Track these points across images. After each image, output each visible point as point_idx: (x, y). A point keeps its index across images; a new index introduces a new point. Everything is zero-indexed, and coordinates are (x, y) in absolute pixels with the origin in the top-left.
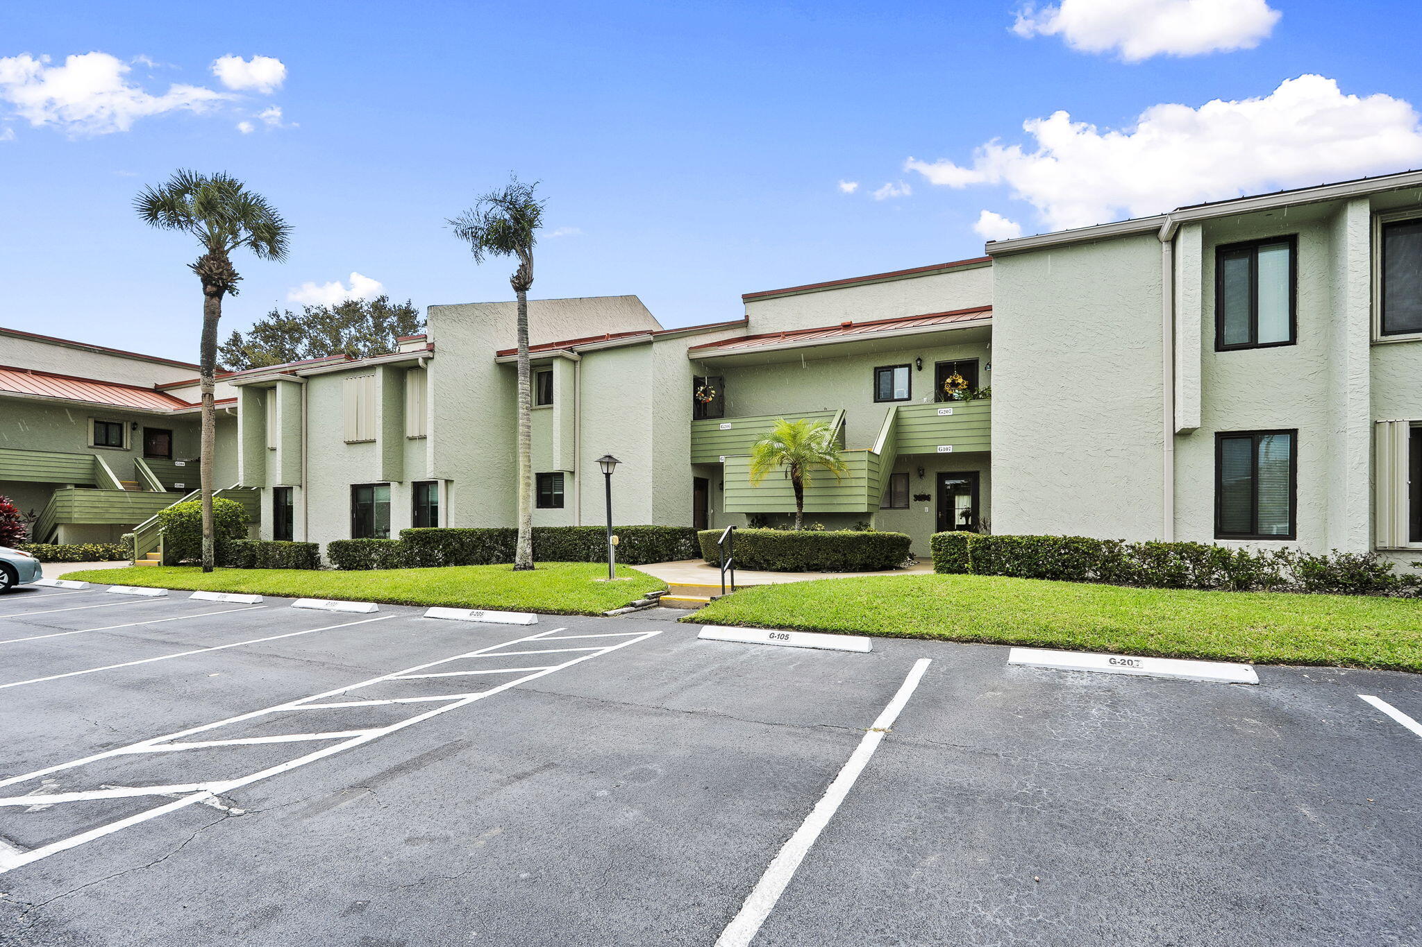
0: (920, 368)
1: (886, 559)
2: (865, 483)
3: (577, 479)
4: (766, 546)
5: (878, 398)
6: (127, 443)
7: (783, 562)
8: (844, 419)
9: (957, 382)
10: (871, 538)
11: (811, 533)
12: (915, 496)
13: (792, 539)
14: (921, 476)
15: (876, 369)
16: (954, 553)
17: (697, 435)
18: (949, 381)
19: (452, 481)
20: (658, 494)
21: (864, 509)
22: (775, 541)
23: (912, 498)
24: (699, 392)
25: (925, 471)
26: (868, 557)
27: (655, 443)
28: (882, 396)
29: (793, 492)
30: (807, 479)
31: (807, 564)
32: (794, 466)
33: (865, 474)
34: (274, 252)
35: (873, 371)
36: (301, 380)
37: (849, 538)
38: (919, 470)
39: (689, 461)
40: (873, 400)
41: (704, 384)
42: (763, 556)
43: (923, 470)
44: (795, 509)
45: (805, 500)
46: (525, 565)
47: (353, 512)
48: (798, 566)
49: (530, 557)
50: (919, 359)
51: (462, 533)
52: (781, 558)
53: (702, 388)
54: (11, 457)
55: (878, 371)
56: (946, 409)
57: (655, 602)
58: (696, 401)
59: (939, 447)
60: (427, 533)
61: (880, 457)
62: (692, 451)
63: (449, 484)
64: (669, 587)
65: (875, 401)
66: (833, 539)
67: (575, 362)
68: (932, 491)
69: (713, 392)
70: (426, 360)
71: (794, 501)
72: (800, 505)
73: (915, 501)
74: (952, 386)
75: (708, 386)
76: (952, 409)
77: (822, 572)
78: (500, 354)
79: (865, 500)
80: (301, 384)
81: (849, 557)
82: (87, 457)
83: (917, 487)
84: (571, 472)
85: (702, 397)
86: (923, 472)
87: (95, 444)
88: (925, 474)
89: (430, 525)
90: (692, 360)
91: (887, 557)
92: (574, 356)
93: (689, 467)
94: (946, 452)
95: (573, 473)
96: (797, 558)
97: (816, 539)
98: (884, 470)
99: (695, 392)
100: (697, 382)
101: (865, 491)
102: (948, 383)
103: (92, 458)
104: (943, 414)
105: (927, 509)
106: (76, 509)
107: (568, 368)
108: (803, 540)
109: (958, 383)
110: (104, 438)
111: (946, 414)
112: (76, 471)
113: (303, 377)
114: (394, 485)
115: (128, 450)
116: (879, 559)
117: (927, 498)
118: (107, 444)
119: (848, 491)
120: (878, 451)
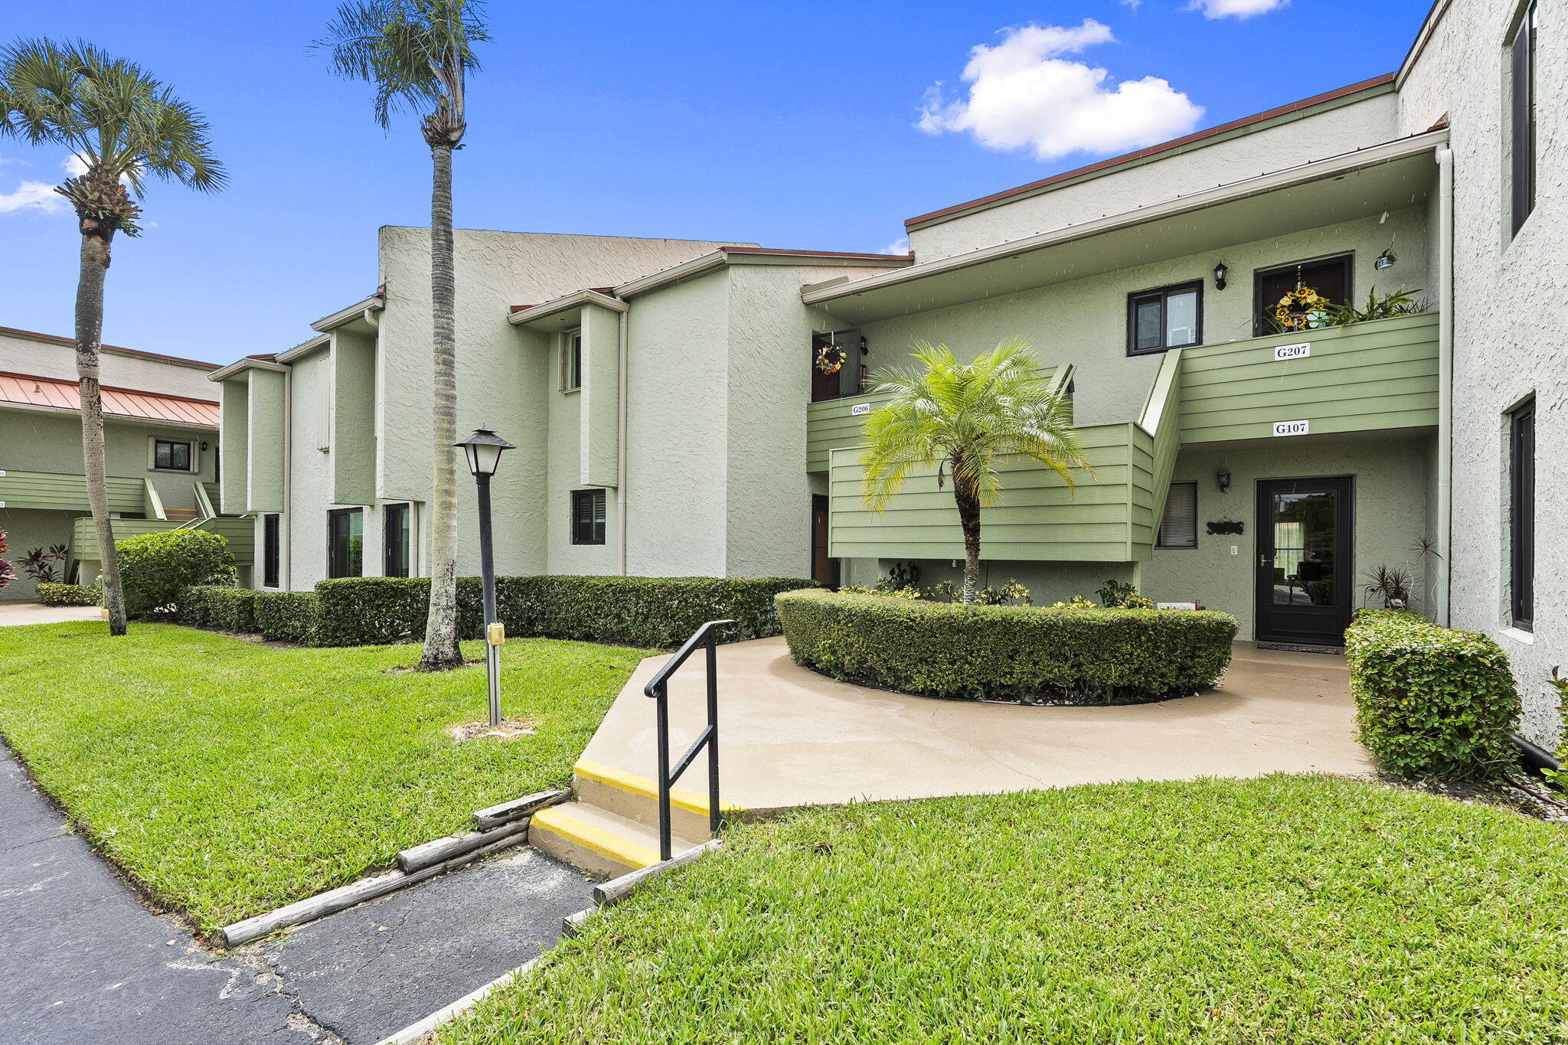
0: (1221, 284)
1: (1180, 674)
2: (1126, 495)
3: (621, 499)
4: (889, 638)
5: (1134, 348)
6: (194, 466)
7: (928, 676)
8: (1071, 383)
9: (1303, 303)
10: (1146, 627)
11: (997, 611)
12: (1210, 525)
13: (951, 626)
14: (1223, 487)
15: (1131, 296)
16: (1461, 710)
17: (817, 426)
18: (1286, 301)
19: (424, 503)
20: (738, 522)
21: (1123, 555)
22: (910, 628)
23: (1202, 528)
24: (820, 357)
25: (1232, 477)
26: (1137, 671)
27: (734, 434)
28: (1142, 345)
29: (956, 518)
30: (990, 488)
31: (987, 685)
32: (957, 459)
33: (1126, 475)
34: (204, 178)
35: (1125, 301)
36: (284, 368)
37: (1091, 627)
38: (1219, 476)
39: (804, 469)
40: (1124, 352)
41: (829, 344)
42: (886, 661)
43: (1229, 475)
44: (961, 553)
45: (984, 535)
46: (436, 658)
47: (331, 549)
48: (965, 687)
49: (447, 642)
50: (1221, 267)
51: (415, 587)
52: (924, 669)
53: (825, 350)
54: (39, 481)
55: (1136, 301)
56: (1294, 347)
57: (513, 833)
58: (817, 373)
59: (1276, 425)
60: (352, 587)
61: (1156, 440)
62: (808, 453)
63: (420, 507)
64: (575, 776)
65: (1129, 355)
66: (1048, 629)
67: (619, 313)
68: (1246, 513)
69: (843, 355)
70: (377, 312)
71: (960, 535)
72: (973, 545)
73: (1210, 533)
74: (1291, 311)
75: (835, 346)
76: (1308, 345)
77: (1023, 703)
78: (515, 309)
79: (1126, 535)
80: (284, 373)
81: (1090, 671)
82: (134, 482)
83: (1212, 508)
84: (613, 488)
85: (827, 366)
86: (1228, 479)
87: (156, 466)
88: (1232, 484)
89: (352, 574)
90: (808, 305)
91: (1182, 669)
92: (616, 303)
93: (804, 479)
94: (1293, 433)
95: (616, 489)
96: (960, 671)
97: (1007, 628)
98: (1162, 466)
99: (815, 357)
100: (818, 341)
101: (1126, 515)
102: (1283, 306)
103: (140, 482)
104: (1287, 357)
105: (1234, 550)
106: (88, 543)
107: (607, 322)
108: (973, 630)
109: (1307, 304)
110: (169, 461)
111: (1294, 356)
112: (120, 497)
113: (285, 364)
114: (366, 509)
115: (196, 474)
116: (1163, 676)
117: (1237, 528)
118: (171, 467)
119: (1085, 515)
120: (1151, 425)
